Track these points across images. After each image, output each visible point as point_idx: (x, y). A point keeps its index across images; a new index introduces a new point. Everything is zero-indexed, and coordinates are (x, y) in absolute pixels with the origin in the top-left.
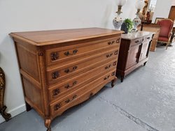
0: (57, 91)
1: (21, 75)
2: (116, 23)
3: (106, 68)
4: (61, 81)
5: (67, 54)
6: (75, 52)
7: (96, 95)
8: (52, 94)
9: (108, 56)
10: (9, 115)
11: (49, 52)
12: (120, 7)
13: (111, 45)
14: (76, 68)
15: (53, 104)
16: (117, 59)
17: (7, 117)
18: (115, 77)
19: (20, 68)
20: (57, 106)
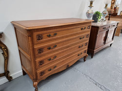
0: (41, 62)
1: (19, 51)
2: (88, 15)
3: (79, 47)
4: (44, 55)
5: (49, 36)
6: (55, 34)
7: (72, 66)
8: (38, 64)
9: (80, 39)
10: (11, 77)
11: (35, 34)
12: (91, 3)
13: (83, 31)
14: (56, 46)
15: (39, 71)
16: (88, 41)
17: (10, 79)
18: (86, 54)
19: (18, 46)
20: (42, 73)
